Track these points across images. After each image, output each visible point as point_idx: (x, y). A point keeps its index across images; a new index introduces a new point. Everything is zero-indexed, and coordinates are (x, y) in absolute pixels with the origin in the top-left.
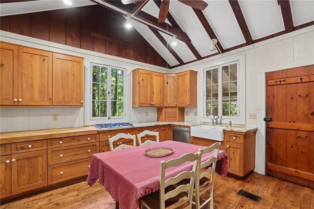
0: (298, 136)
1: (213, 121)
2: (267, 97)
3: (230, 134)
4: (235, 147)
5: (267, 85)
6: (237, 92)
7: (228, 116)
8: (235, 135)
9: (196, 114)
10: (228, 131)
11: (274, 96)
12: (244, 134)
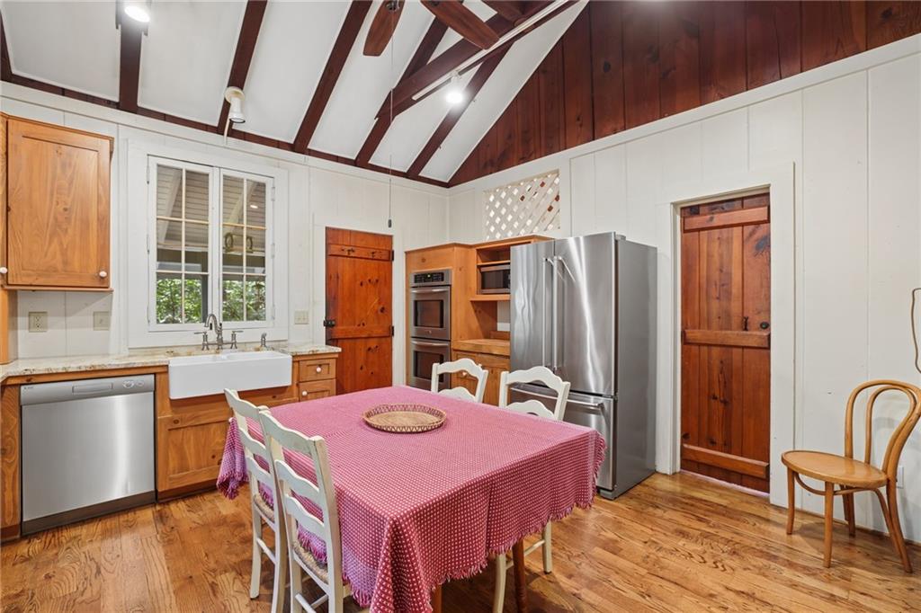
0: (368, 346)
1: (205, 337)
2: (328, 278)
3: (308, 363)
4: (319, 389)
5: (329, 255)
6: (264, 258)
7: (242, 322)
8: (317, 362)
9: (102, 320)
10: (306, 355)
11: (338, 277)
12: (337, 356)
